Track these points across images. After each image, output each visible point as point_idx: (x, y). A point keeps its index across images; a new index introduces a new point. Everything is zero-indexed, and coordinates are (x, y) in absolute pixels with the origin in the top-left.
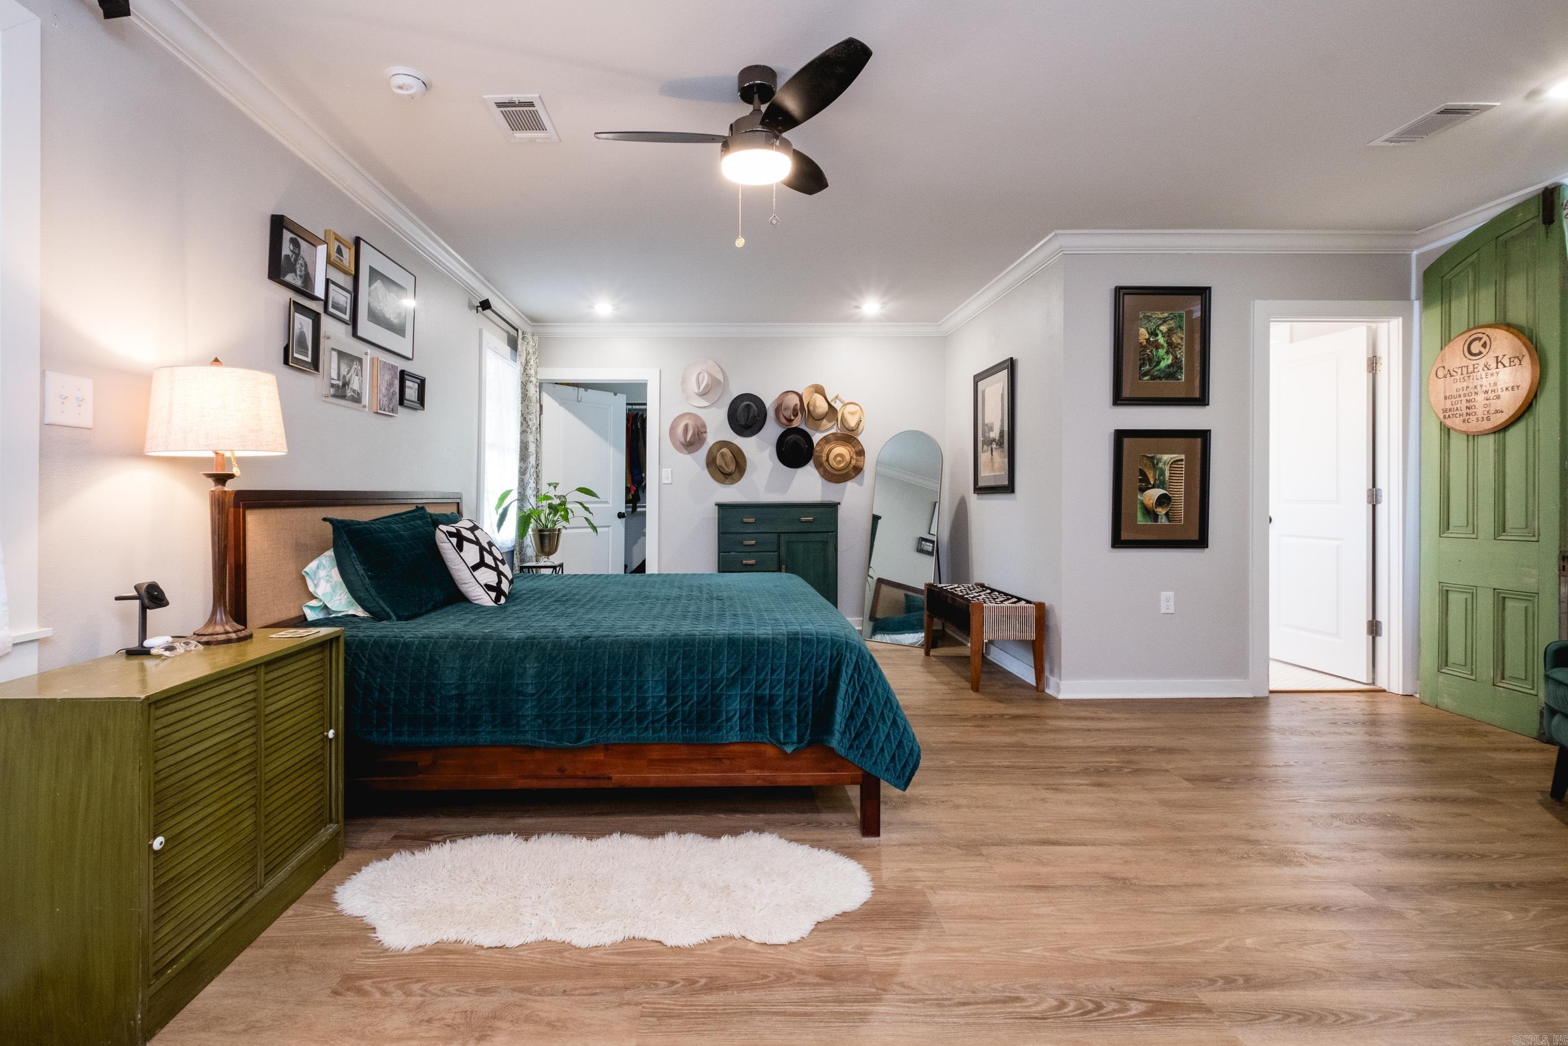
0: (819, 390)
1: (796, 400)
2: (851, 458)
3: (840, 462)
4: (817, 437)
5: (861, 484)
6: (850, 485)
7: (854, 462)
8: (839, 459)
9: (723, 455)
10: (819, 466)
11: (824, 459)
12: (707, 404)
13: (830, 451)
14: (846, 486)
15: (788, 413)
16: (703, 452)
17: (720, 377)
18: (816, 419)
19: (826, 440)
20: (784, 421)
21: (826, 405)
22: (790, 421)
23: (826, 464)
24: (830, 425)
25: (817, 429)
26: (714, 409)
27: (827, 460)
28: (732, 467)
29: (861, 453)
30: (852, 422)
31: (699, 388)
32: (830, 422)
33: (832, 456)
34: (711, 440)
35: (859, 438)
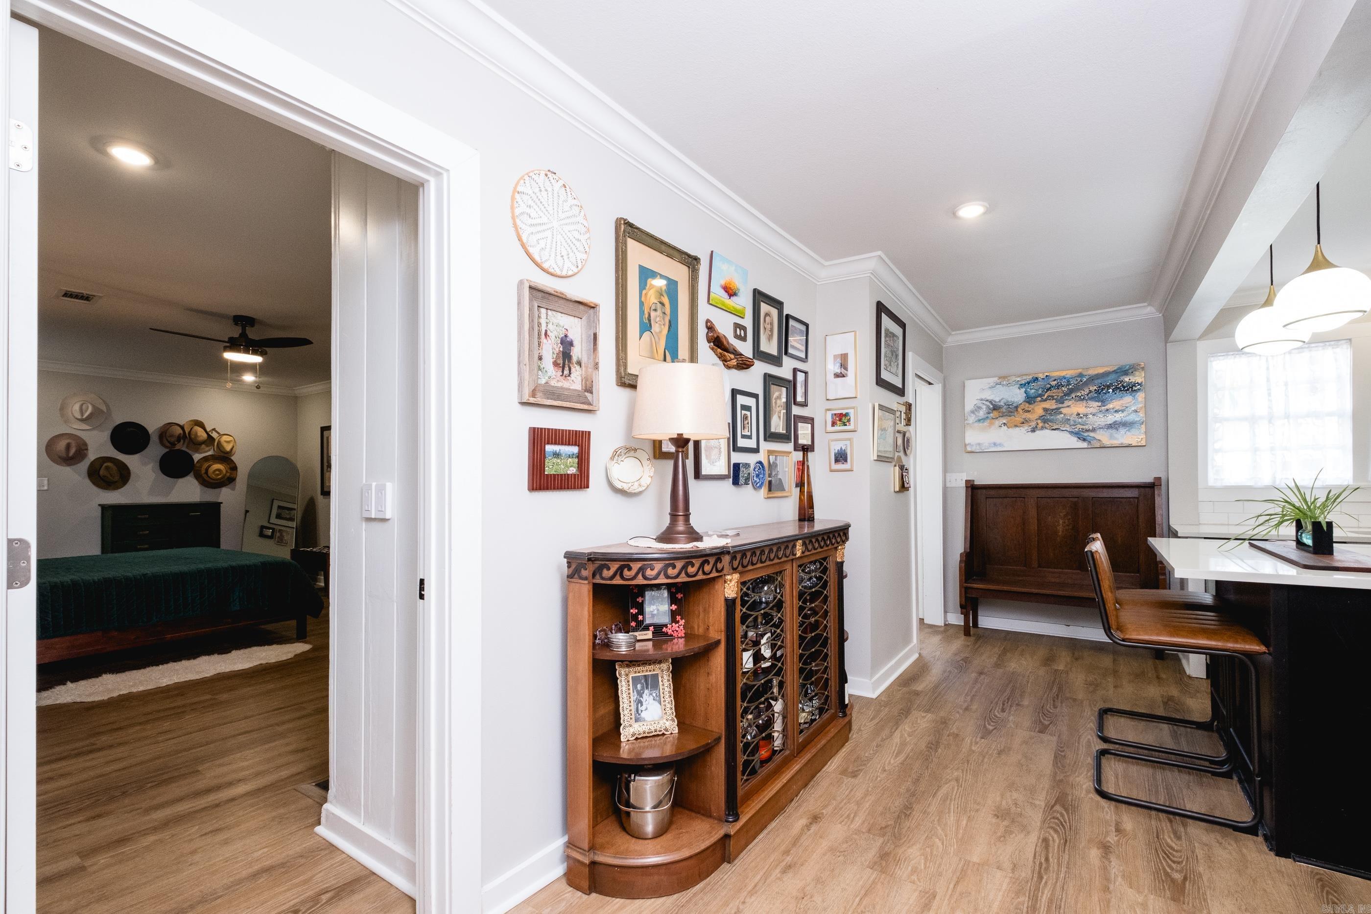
0: (201, 425)
1: (180, 431)
2: (227, 472)
3: (218, 475)
4: (197, 457)
5: (233, 489)
6: (225, 490)
7: (228, 475)
8: (217, 472)
9: (107, 468)
10: (198, 477)
11: (203, 471)
12: (88, 428)
13: (209, 466)
14: (221, 491)
15: (172, 440)
16: (84, 465)
17: (104, 408)
18: (196, 444)
19: (206, 459)
20: (168, 444)
21: (205, 435)
22: (173, 444)
23: (205, 476)
24: (207, 449)
25: (197, 451)
26: (95, 432)
27: (206, 472)
28: (117, 478)
29: (234, 468)
30: (228, 448)
31: (82, 415)
32: (207, 446)
33: (211, 470)
34: (92, 456)
35: (232, 458)
